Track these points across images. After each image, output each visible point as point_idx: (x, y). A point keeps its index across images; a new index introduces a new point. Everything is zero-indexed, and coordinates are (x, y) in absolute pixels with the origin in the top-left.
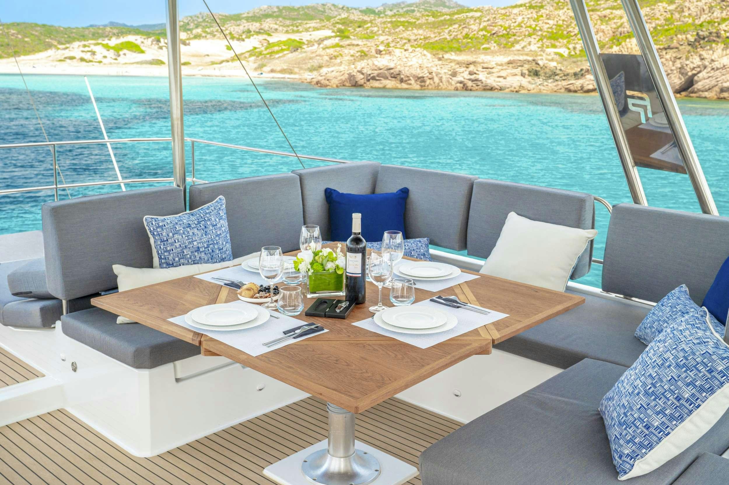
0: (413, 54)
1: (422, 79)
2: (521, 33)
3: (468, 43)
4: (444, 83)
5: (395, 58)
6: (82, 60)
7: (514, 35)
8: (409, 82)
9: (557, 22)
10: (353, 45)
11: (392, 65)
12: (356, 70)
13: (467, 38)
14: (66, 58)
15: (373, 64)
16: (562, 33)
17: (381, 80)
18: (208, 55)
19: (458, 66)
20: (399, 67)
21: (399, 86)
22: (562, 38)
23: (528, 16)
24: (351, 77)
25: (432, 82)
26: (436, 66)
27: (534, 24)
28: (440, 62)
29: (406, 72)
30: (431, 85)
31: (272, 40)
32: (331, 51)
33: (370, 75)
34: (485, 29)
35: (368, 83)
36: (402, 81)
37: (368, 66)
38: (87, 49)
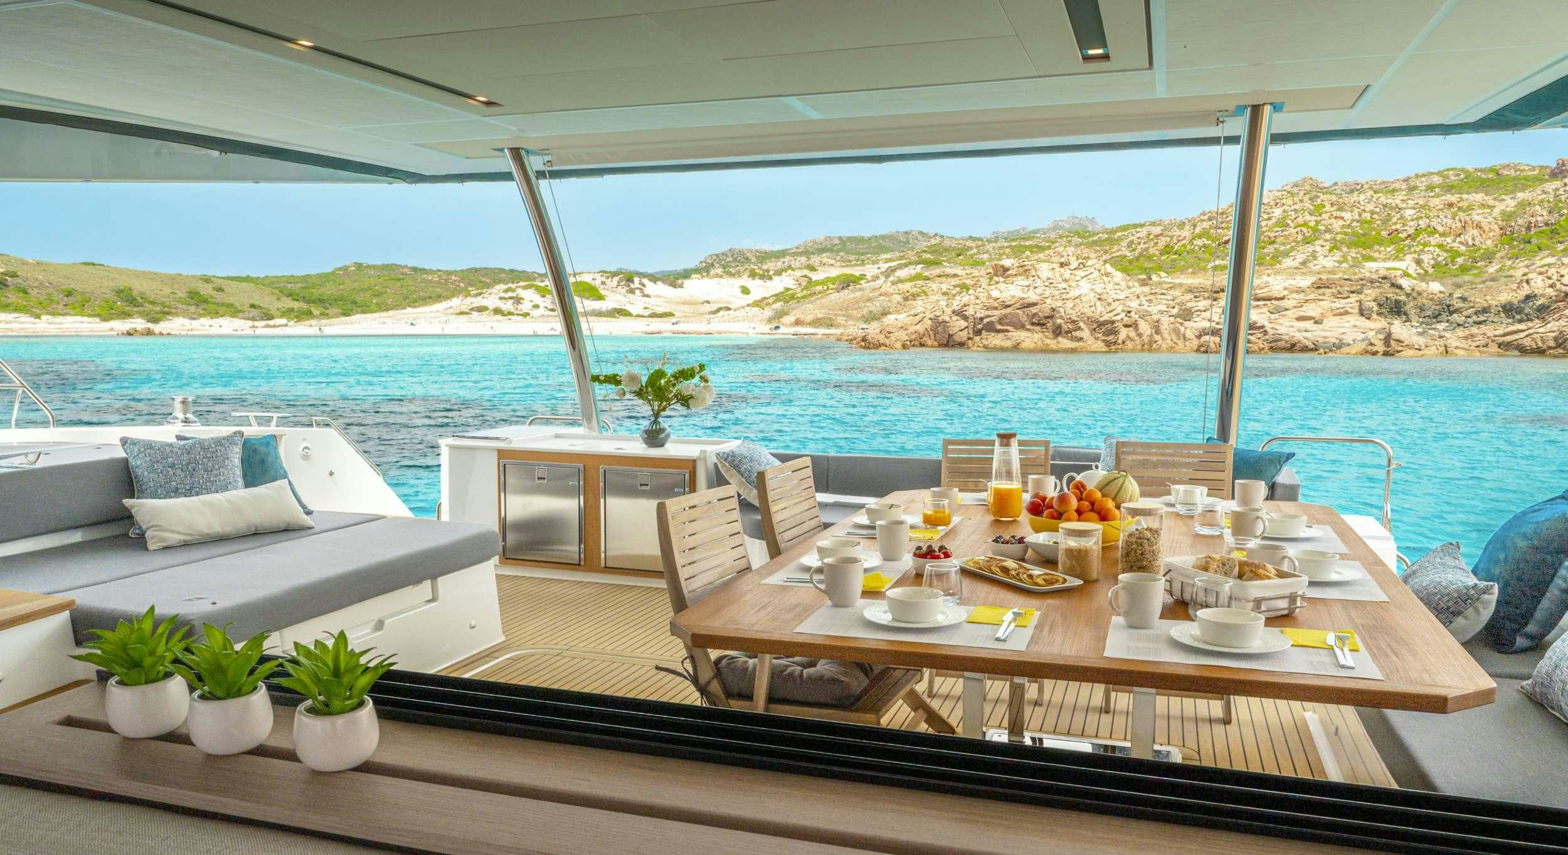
0: (1081, 273)
1: (1109, 326)
2: (1286, 237)
3: (1174, 261)
4: (1166, 336)
5: (1039, 283)
6: (497, 311)
7: (1273, 242)
8: (1078, 334)
9: (1360, 215)
10: (947, 276)
11: (1032, 297)
12: (949, 311)
13: (1168, 253)
14: (472, 309)
15: (989, 297)
16: (1379, 234)
17: (1008, 331)
18: (708, 302)
19: (1189, 296)
20: (1048, 301)
21: (1052, 343)
22: (1380, 245)
23: (1296, 207)
24: (938, 325)
25: (1132, 334)
26: (1138, 297)
27: (1312, 220)
28: (1146, 289)
29: (1068, 310)
30: (1132, 340)
31: (815, 277)
32: (907, 286)
33: (982, 319)
34: (1204, 234)
35: (977, 338)
36: (1058, 332)
37: (978, 301)
38: (510, 294)
